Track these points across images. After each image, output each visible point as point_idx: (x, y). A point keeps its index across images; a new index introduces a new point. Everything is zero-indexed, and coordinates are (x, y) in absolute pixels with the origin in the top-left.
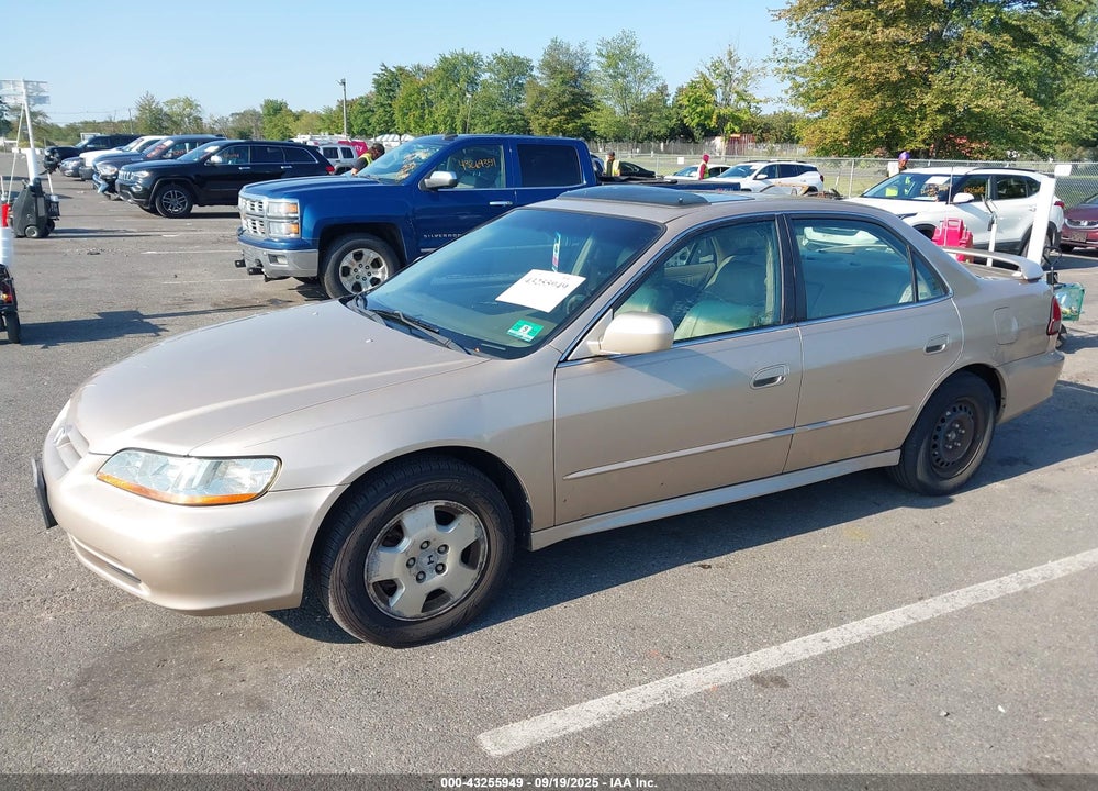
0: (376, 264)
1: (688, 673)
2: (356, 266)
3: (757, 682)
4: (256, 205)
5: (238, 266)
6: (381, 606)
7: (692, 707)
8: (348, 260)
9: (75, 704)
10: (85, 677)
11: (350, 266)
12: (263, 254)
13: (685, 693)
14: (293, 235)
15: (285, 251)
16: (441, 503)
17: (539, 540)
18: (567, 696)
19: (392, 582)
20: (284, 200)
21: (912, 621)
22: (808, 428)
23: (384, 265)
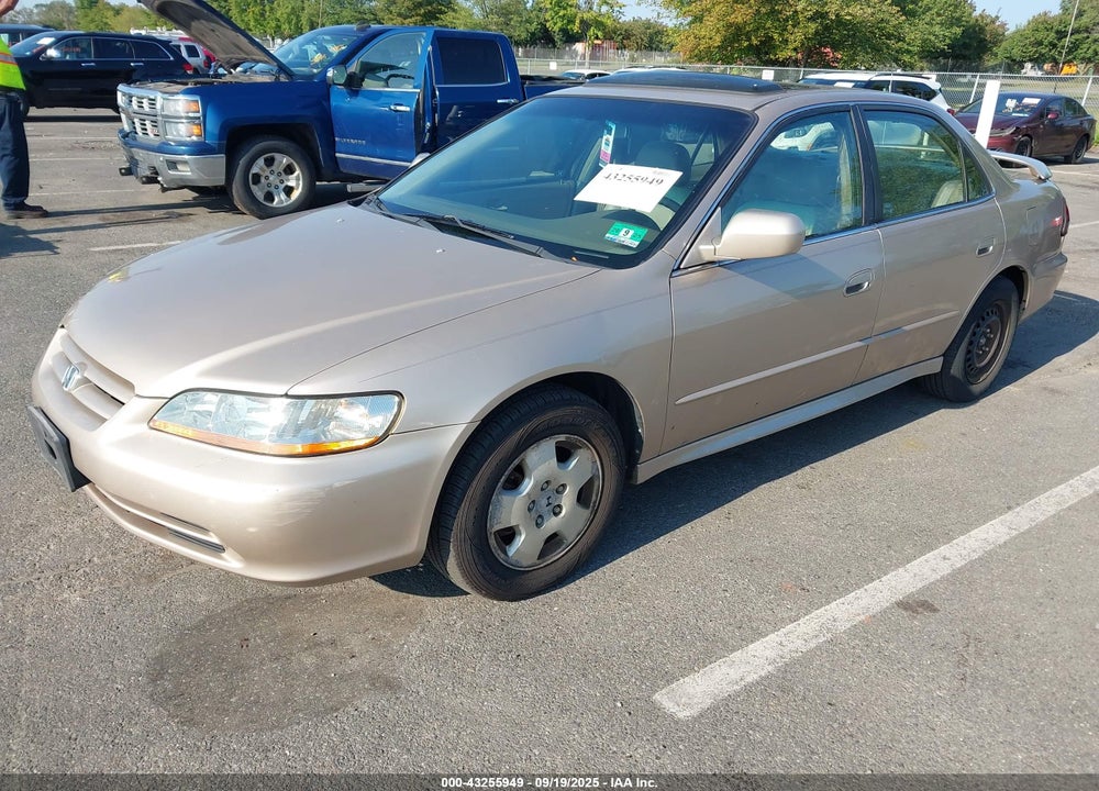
0: (289, 170)
1: (833, 604)
2: (267, 173)
3: (905, 609)
4: (146, 103)
5: (123, 174)
6: (500, 556)
7: (857, 642)
8: (258, 167)
9: (161, 705)
10: (158, 670)
11: (261, 173)
12: (159, 160)
13: (843, 626)
14: (194, 138)
15: (186, 157)
16: (562, 438)
17: (645, 472)
18: (725, 644)
19: (511, 529)
20: (181, 97)
21: (1014, 533)
22: (882, 337)
23: (298, 172)
